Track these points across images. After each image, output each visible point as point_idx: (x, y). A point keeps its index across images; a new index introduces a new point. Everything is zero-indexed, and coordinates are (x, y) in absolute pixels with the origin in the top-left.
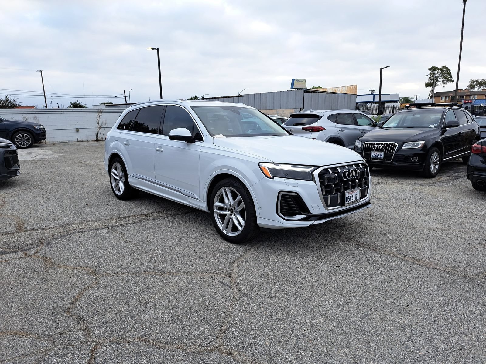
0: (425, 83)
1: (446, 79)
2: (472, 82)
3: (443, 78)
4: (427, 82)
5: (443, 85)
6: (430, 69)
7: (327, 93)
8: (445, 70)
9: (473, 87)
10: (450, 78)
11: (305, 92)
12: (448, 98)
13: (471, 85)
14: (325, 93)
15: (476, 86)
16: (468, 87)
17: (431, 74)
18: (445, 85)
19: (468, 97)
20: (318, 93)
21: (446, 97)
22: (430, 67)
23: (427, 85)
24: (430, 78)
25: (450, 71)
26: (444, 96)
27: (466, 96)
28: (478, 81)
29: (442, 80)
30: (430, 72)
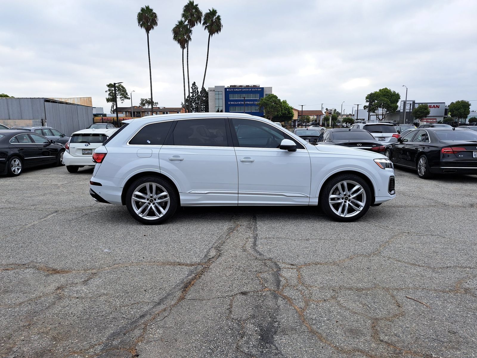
0: (106, 98)
1: (123, 96)
2: (142, 100)
3: (121, 95)
4: (107, 98)
5: (122, 101)
6: (109, 86)
7: (67, 103)
8: (121, 88)
9: (144, 105)
10: (126, 96)
11: (45, 102)
12: (128, 113)
13: (142, 103)
14: (65, 104)
15: (146, 104)
16: (140, 104)
17: (109, 90)
18: (123, 101)
19: (144, 113)
20: (58, 103)
21: (126, 112)
22: (108, 84)
23: (108, 100)
24: (109, 94)
25: (125, 89)
26: (124, 111)
27: (142, 112)
28: (146, 100)
29: (120, 97)
30: (109, 88)
